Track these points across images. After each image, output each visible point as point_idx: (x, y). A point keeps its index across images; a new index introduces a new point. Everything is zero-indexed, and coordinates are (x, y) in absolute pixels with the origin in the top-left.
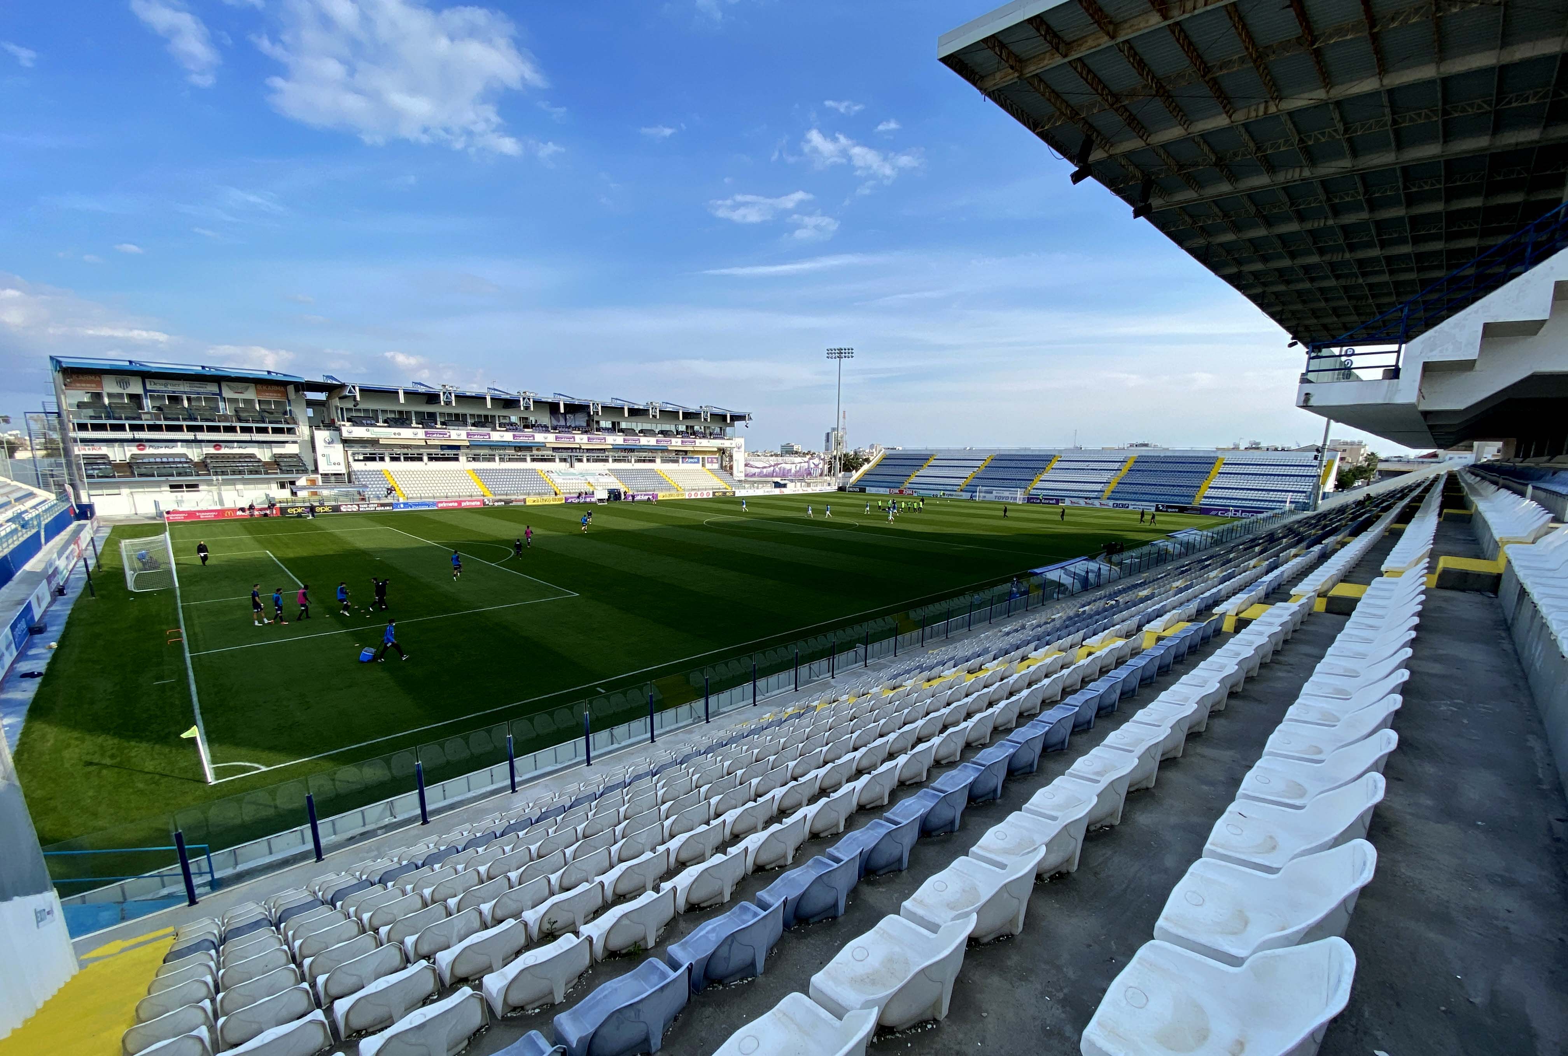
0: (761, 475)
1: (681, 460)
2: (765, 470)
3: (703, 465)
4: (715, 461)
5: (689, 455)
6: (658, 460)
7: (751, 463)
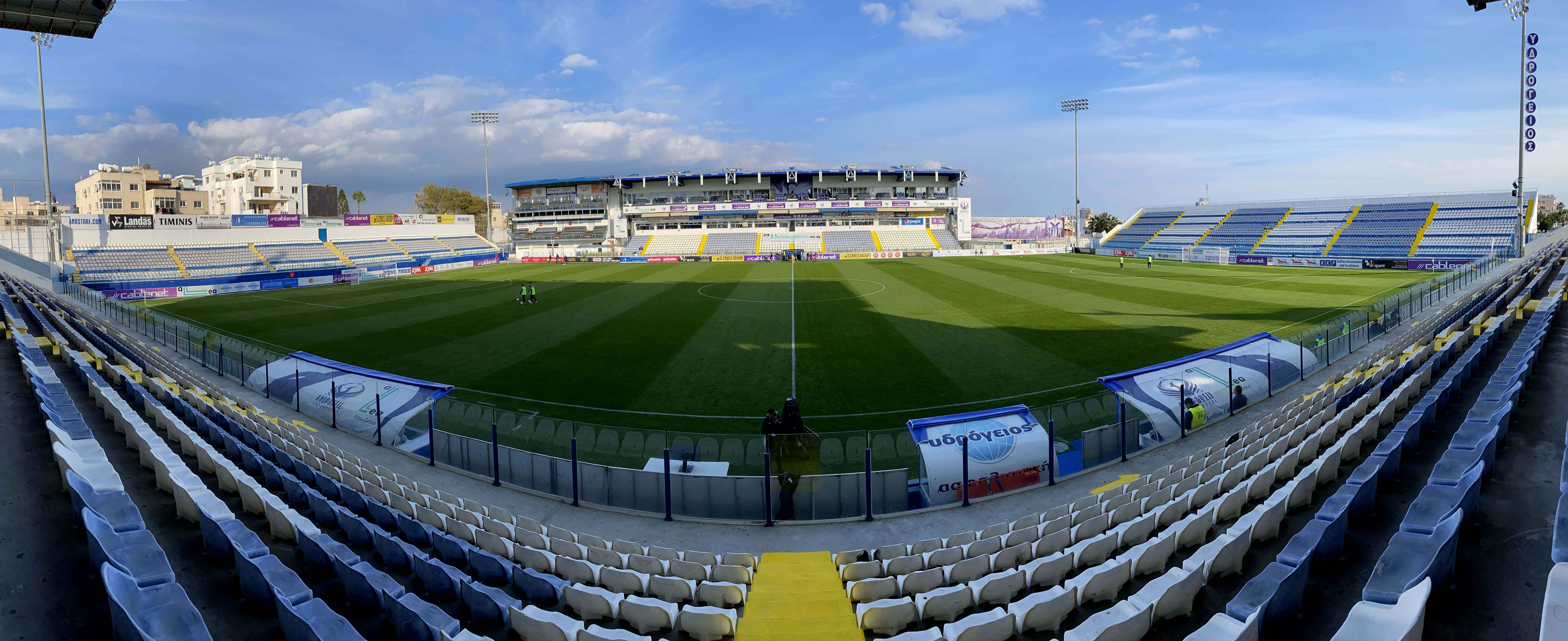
0: (992, 235)
1: (900, 222)
2: (997, 231)
3: (928, 226)
4: (941, 221)
5: (910, 216)
6: (876, 222)
7: (982, 223)
